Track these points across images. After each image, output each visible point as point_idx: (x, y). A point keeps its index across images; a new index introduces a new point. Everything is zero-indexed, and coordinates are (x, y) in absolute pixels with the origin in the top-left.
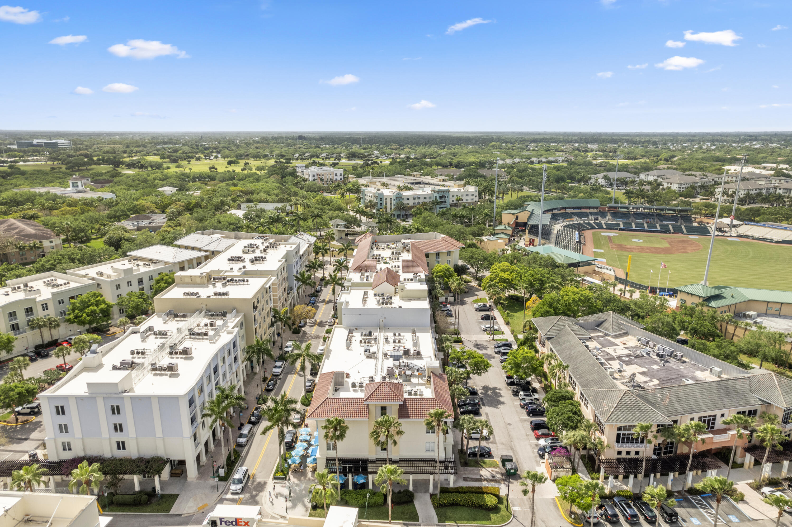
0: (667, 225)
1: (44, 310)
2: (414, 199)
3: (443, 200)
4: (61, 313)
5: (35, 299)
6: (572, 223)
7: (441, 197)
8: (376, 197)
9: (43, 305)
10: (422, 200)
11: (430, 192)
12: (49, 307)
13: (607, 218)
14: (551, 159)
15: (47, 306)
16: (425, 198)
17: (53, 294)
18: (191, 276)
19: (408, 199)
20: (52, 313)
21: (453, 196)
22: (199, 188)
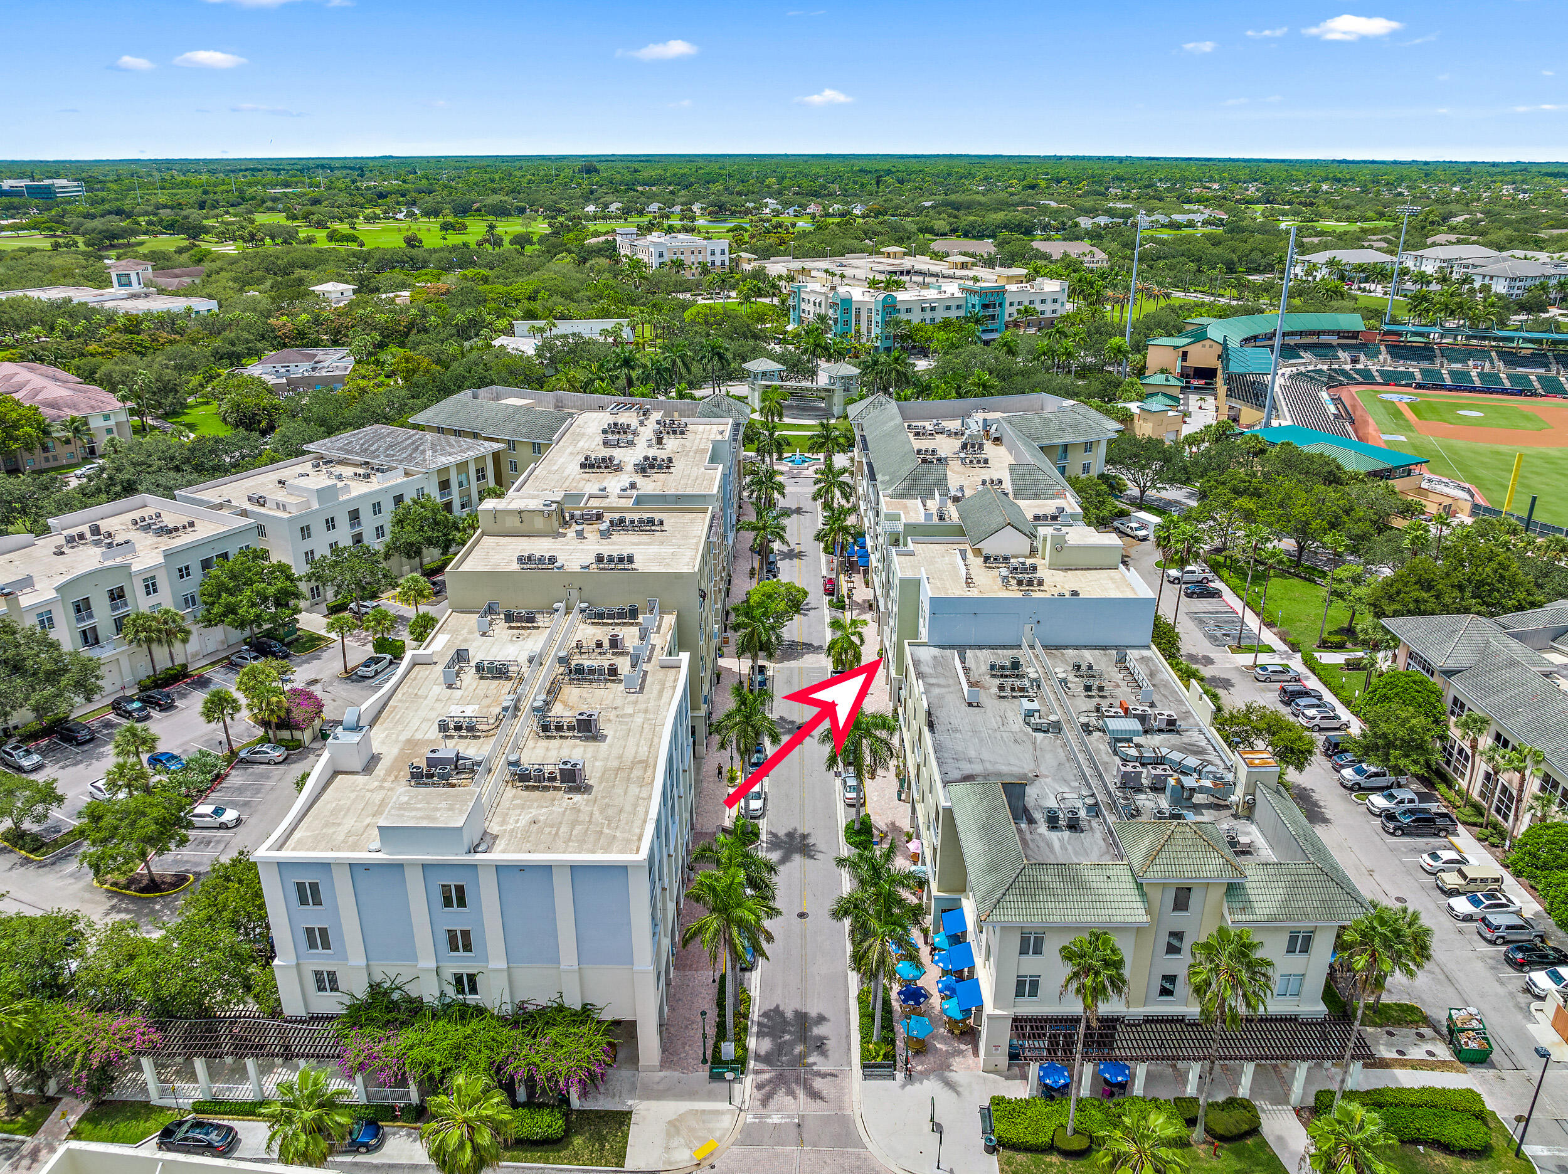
0: (1525, 377)
1: (148, 593)
2: (923, 309)
3: (990, 312)
4: (186, 600)
5: (129, 566)
6: (1302, 369)
7: (985, 306)
8: (833, 305)
9: (145, 580)
10: (940, 315)
11: (958, 294)
12: (158, 586)
13: (1381, 358)
14: (1177, 217)
15: (154, 584)
16: (948, 308)
17: (168, 555)
18: (521, 512)
19: (908, 310)
20: (166, 599)
21: (1011, 304)
22: (404, 286)
